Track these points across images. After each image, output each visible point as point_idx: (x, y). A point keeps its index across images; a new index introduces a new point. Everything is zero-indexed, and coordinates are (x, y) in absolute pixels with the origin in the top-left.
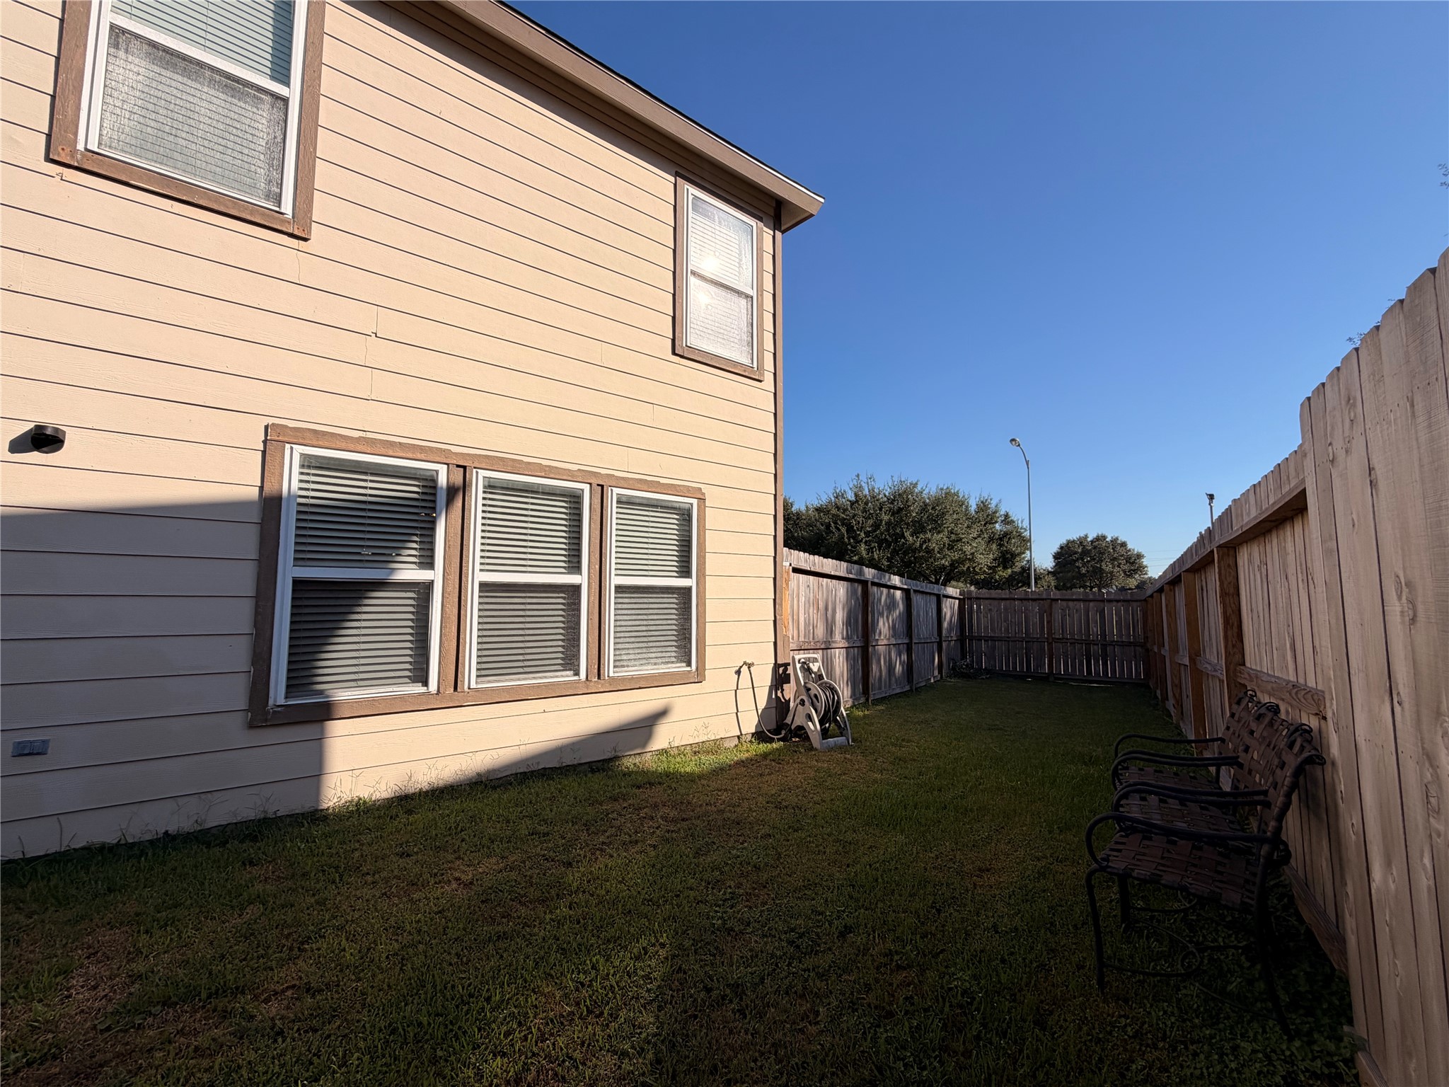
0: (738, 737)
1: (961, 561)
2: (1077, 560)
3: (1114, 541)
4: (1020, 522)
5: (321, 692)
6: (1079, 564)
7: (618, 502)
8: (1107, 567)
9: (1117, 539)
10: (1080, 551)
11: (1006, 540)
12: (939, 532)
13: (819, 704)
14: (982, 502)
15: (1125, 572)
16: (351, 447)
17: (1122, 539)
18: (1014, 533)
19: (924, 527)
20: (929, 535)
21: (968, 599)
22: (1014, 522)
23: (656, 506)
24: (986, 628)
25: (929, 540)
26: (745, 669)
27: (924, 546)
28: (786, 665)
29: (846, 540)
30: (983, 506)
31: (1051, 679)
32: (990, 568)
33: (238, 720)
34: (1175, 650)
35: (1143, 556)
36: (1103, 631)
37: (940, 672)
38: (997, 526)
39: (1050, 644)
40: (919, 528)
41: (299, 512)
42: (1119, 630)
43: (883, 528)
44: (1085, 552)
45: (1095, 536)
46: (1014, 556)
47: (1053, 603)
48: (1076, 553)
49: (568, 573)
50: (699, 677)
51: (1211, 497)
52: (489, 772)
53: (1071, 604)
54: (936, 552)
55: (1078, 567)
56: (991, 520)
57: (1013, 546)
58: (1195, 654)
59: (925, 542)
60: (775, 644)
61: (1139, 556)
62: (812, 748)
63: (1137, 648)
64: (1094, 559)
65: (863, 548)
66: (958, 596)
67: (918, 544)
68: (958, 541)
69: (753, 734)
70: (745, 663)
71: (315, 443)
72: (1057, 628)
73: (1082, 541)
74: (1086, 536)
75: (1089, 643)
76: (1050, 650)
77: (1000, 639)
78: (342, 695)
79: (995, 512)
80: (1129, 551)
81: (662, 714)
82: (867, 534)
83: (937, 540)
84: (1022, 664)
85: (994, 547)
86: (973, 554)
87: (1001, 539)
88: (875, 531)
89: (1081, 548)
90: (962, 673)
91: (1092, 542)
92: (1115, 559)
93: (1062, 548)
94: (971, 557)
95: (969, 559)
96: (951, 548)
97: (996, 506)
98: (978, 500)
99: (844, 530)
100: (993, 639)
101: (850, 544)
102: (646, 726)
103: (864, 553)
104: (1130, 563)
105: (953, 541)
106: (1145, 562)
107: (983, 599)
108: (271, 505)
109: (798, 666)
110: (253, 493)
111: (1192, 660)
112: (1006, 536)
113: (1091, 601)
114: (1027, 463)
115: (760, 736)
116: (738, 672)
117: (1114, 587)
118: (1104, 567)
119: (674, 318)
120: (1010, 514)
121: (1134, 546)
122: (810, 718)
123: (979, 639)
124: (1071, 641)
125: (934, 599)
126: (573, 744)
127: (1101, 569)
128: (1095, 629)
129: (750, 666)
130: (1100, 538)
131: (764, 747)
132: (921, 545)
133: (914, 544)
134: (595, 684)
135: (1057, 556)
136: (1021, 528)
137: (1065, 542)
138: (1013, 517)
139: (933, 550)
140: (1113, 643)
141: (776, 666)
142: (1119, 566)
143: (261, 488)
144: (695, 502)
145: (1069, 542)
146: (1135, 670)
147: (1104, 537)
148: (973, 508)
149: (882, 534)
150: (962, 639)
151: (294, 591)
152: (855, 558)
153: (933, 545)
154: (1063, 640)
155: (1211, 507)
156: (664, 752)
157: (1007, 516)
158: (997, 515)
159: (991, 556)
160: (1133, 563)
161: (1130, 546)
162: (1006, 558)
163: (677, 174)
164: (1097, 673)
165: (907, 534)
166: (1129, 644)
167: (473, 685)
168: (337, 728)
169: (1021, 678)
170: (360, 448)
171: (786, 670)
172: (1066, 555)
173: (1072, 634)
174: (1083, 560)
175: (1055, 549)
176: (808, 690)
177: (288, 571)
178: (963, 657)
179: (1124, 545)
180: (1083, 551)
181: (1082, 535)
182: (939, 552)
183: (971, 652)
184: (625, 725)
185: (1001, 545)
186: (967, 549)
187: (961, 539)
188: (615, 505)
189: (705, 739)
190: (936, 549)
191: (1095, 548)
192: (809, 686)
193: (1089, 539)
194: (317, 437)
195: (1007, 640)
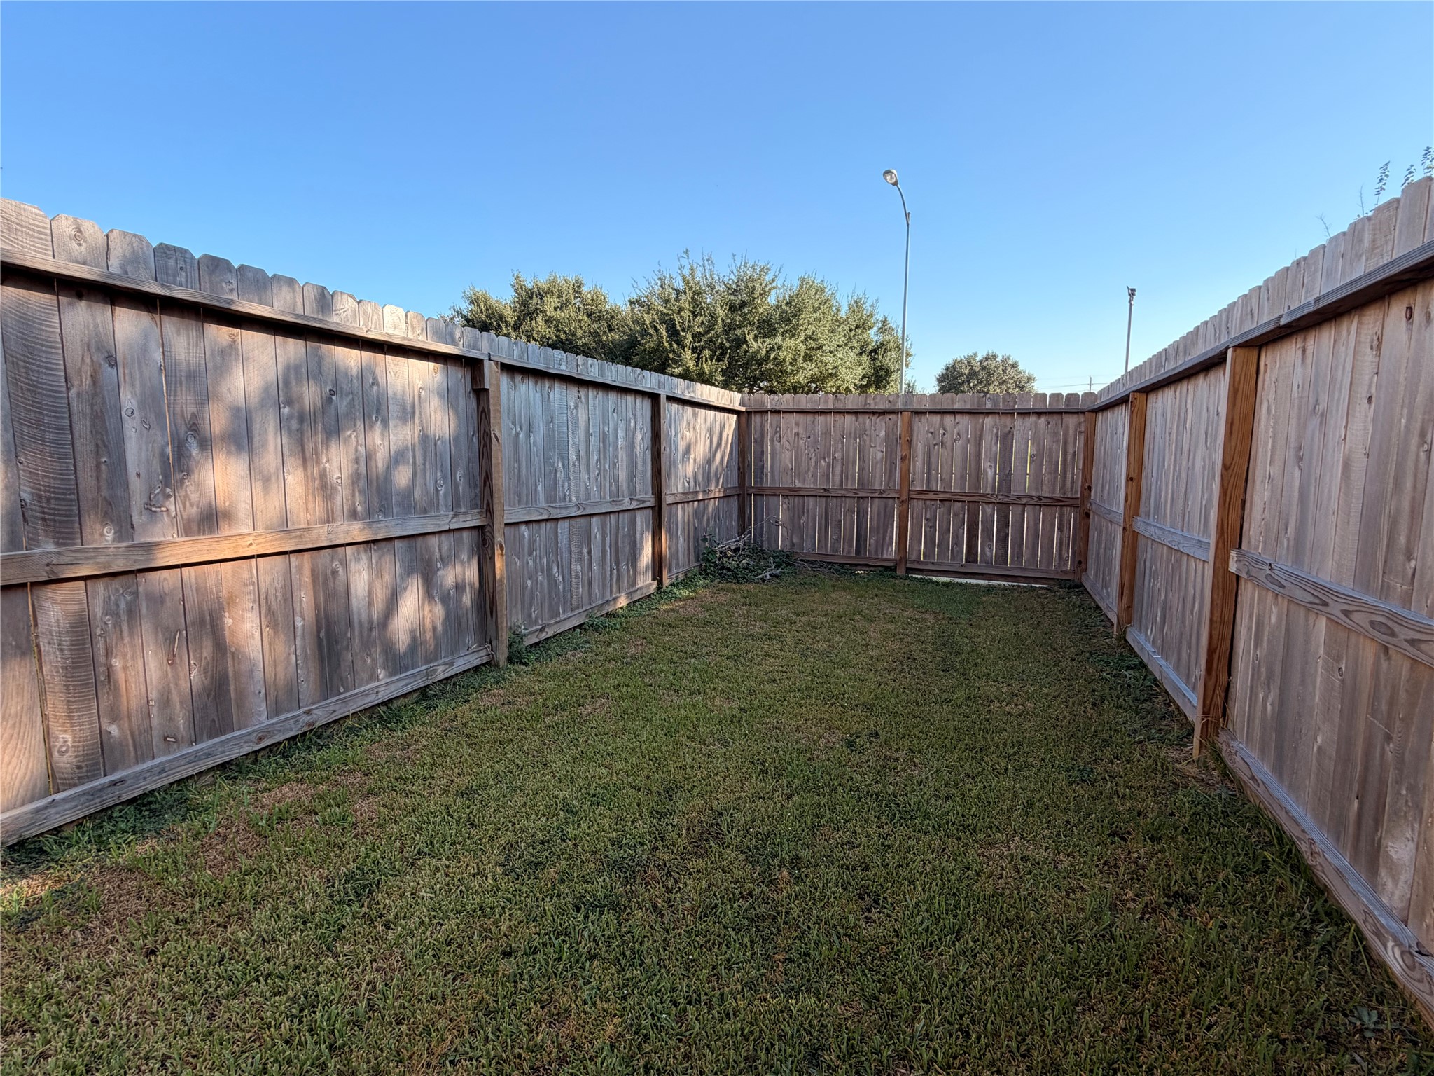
2: (963, 383)
3: (1005, 360)
4: (901, 332)
9: (1009, 358)
10: (967, 372)
11: (880, 352)
12: (793, 336)
14: (856, 302)
17: (1014, 358)
18: (893, 346)
19: (775, 329)
20: (779, 339)
21: (756, 413)
22: (893, 331)
24: (788, 471)
25: (779, 348)
27: (772, 355)
29: (666, 344)
30: (856, 306)
31: (901, 572)
35: (1034, 379)
36: (1005, 475)
37: (657, 577)
38: (872, 332)
39: (903, 502)
40: (766, 328)
42: (1037, 474)
43: (719, 328)
44: (973, 374)
45: (984, 355)
46: (890, 374)
47: (916, 418)
48: (962, 375)
51: (1132, 292)
53: (949, 420)
54: (787, 364)
56: (863, 325)
57: (889, 360)
59: (772, 349)
63: (1067, 510)
64: (982, 382)
65: (688, 357)
66: (737, 407)
67: (763, 352)
68: (818, 349)
72: (919, 470)
73: (969, 361)
74: (975, 355)
75: (975, 500)
76: (903, 514)
77: (812, 494)
79: (871, 315)
80: (1020, 373)
82: (698, 336)
83: (788, 347)
84: (848, 543)
85: (865, 360)
86: (836, 367)
87: (875, 351)
88: (707, 332)
89: (968, 368)
91: (981, 361)
92: (1004, 382)
93: (947, 369)
94: (833, 371)
96: (808, 358)
97: (872, 306)
98: (850, 299)
99: (663, 330)
100: (798, 493)
101: (672, 351)
103: (691, 364)
104: (1019, 387)
105: (812, 349)
106: (1036, 386)
107: (785, 412)
112: (881, 347)
113: (988, 413)
114: (907, 215)
118: (991, 392)
120: (889, 320)
121: (1026, 367)
123: (773, 494)
124: (942, 496)
128: (991, 472)
130: (991, 358)
132: (768, 353)
133: (758, 351)
135: (941, 379)
136: (901, 339)
137: (952, 362)
138: (893, 325)
139: (784, 360)
140: (1022, 500)
145: (955, 361)
146: (1057, 550)
147: (995, 357)
148: (844, 309)
149: (718, 337)
150: (741, 494)
152: (677, 371)
153: (783, 354)
154: (925, 495)
155: (1131, 305)
157: (884, 322)
158: (873, 320)
159: (861, 372)
160: (1023, 387)
161: (1021, 367)
162: (879, 376)
164: (987, 559)
165: (750, 338)
166: (1053, 502)
169: (844, 569)
172: (951, 380)
173: (945, 481)
174: (968, 382)
175: (940, 370)
178: (743, 529)
179: (1015, 365)
180: (969, 373)
181: (971, 354)
185: (874, 359)
186: (829, 359)
187: (822, 347)
190: (788, 360)
191: (983, 368)
193: (978, 359)
195: (825, 494)
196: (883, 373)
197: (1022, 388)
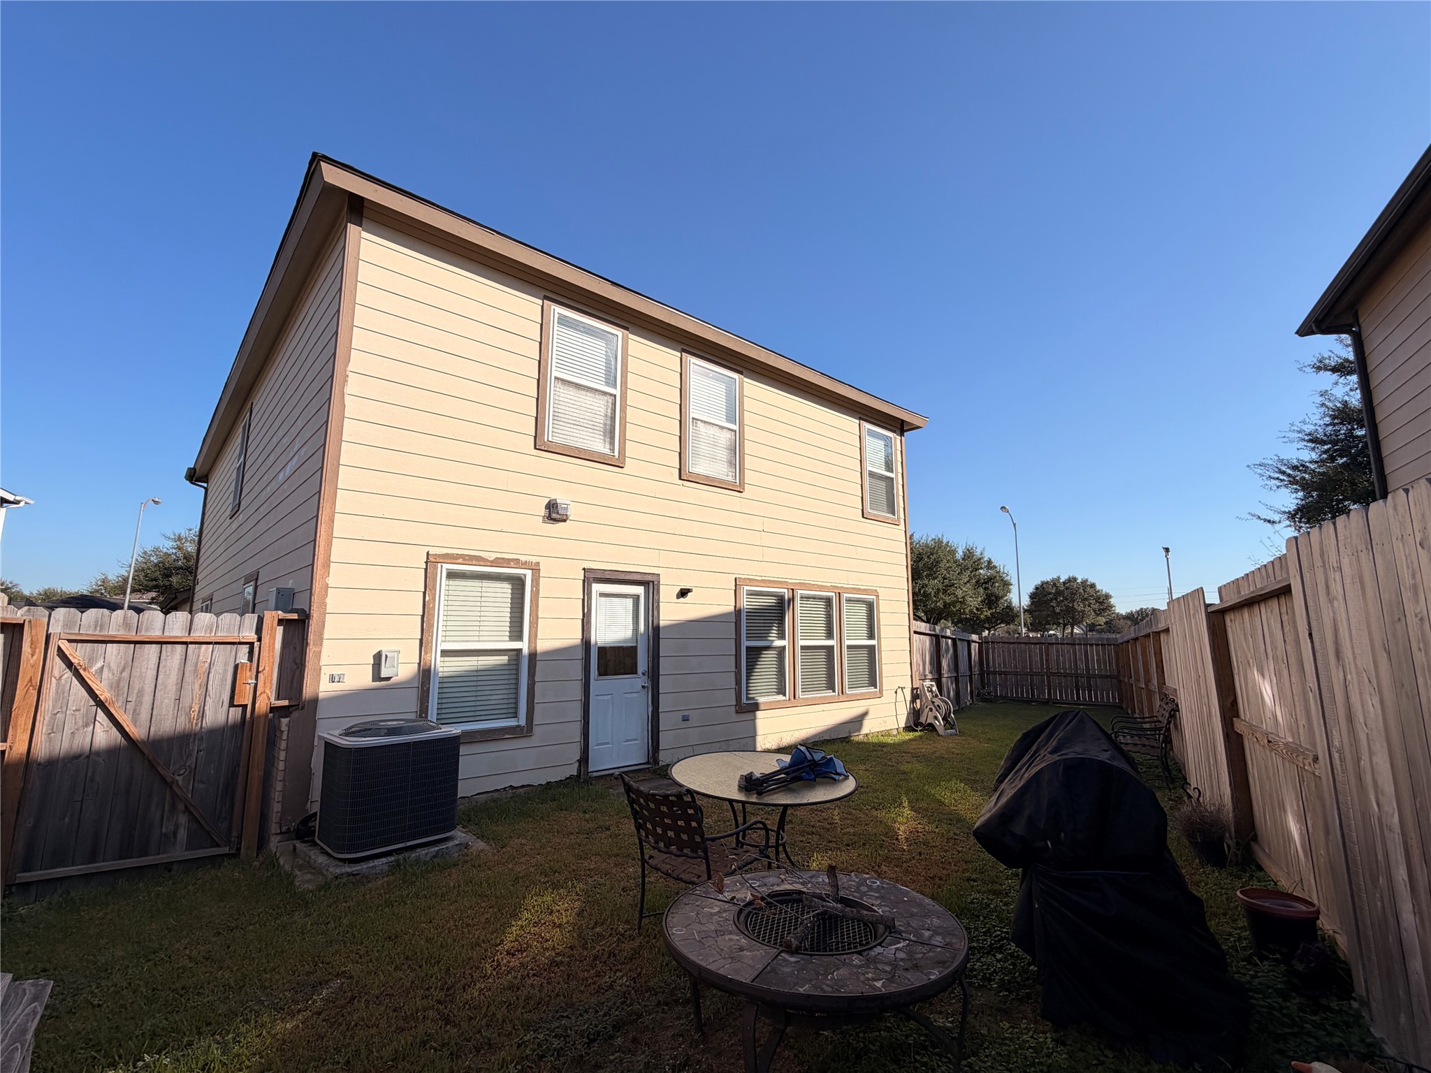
0: (897, 729)
1: (953, 604)
2: (1052, 599)
3: (1084, 582)
4: (1001, 568)
5: (753, 698)
6: (1054, 604)
7: (846, 600)
8: (1079, 606)
9: (1087, 580)
10: (1053, 591)
11: (990, 584)
12: (935, 578)
13: (941, 711)
14: (968, 550)
15: (1095, 611)
16: (759, 584)
17: (1091, 580)
18: (998, 578)
21: (985, 642)
22: (996, 567)
23: (859, 601)
24: (999, 665)
25: (926, 586)
26: (900, 690)
27: (922, 592)
28: (917, 689)
30: (969, 554)
31: (1051, 703)
32: (977, 609)
33: (733, 709)
34: (1138, 680)
35: (1111, 597)
36: (1087, 667)
37: (972, 697)
38: (983, 571)
39: (1048, 677)
41: (747, 616)
42: (1099, 666)
44: (1059, 593)
45: (1067, 578)
46: (998, 598)
47: (1050, 646)
48: (1050, 593)
49: (827, 639)
50: (881, 695)
51: (1167, 550)
52: (808, 739)
53: (1063, 647)
55: (1053, 607)
56: (977, 564)
57: (997, 589)
58: (1148, 681)
59: (923, 587)
60: (912, 676)
61: (1107, 596)
62: (939, 735)
63: (1113, 680)
64: (1067, 599)
66: (977, 640)
68: (951, 586)
69: (904, 728)
70: (899, 687)
71: (750, 584)
72: (1053, 665)
73: (1055, 583)
74: (1059, 578)
75: (1077, 676)
76: (1049, 682)
77: (1010, 673)
78: (761, 700)
80: (1098, 591)
81: (865, 714)
83: (933, 585)
84: (1027, 692)
85: (981, 590)
86: (963, 597)
87: (986, 583)
89: (1054, 588)
90: (986, 698)
91: (1064, 583)
92: (1086, 599)
93: (1037, 588)
94: (962, 600)
95: (960, 602)
96: (945, 591)
97: (981, 554)
98: (964, 547)
100: (1005, 673)
102: (859, 720)
104: (1099, 603)
105: (947, 586)
106: (1112, 601)
107: (997, 642)
108: (738, 612)
109: (926, 689)
110: (732, 608)
111: (1146, 685)
112: (990, 579)
113: (1078, 644)
114: (1014, 525)
115: (908, 728)
116: (896, 692)
117: (1084, 623)
118: (1076, 607)
119: (862, 498)
120: (993, 560)
121: (1102, 587)
122: (936, 718)
123: (995, 673)
124: (1064, 675)
125: (966, 643)
126: (834, 727)
127: (1073, 609)
128: (1081, 666)
129: (902, 689)
130: (1072, 580)
131: (911, 735)
134: (842, 698)
135: (1032, 596)
136: (1004, 573)
137: (1039, 583)
138: (996, 562)
139: (930, 594)
140: (1095, 676)
141: (913, 689)
142: (1089, 606)
143: (735, 607)
144: (874, 597)
145: (1043, 583)
146: (1112, 697)
147: (1075, 579)
148: (960, 554)
150: (981, 674)
151: (747, 651)
153: (930, 590)
154: (1058, 674)
155: (1167, 559)
156: (867, 735)
157: (990, 562)
158: (982, 562)
159: (980, 599)
161: (1098, 587)
162: (991, 600)
163: (860, 419)
164: (1084, 698)
166: (1107, 677)
167: (800, 697)
168: (759, 714)
169: (1028, 702)
170: (762, 584)
171: (917, 691)
172: (1041, 595)
173: (1065, 669)
174: (1056, 599)
175: (1031, 589)
176: (933, 702)
177: (745, 643)
178: (984, 688)
179: (1093, 586)
180: (1056, 592)
181: (1055, 577)
182: (935, 596)
183: (989, 685)
184: (853, 719)
185: (986, 589)
186: (959, 593)
187: (953, 585)
188: (845, 602)
189: (883, 729)
190: (933, 594)
191: (1067, 588)
192: (933, 700)
193: (1061, 581)
194: (751, 581)
195: (1016, 674)
196: (993, 598)
197: (1101, 603)
